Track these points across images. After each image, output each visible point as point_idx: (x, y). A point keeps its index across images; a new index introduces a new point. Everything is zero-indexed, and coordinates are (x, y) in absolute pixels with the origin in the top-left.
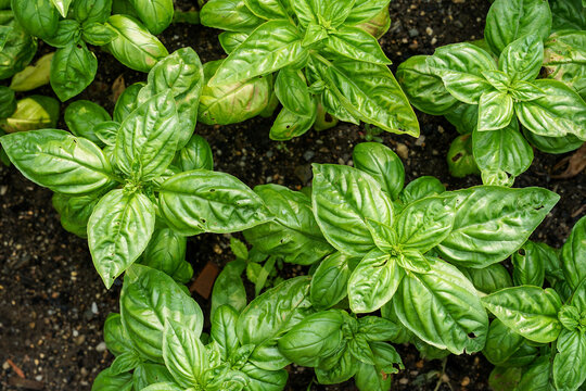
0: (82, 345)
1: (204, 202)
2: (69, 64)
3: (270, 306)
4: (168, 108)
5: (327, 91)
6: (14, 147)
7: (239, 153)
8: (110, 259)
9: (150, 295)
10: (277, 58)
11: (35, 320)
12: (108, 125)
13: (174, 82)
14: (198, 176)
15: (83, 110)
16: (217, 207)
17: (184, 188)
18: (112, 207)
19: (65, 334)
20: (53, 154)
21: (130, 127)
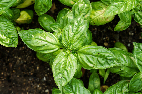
0: (41, 90)
1: (95, 58)
2: (42, 3)
3: (113, 90)
4: (82, 22)
5: (136, 14)
6: (23, 35)
7: (94, 30)
8: (61, 79)
9: (72, 88)
10: (128, 5)
11: (25, 82)
12: (55, 24)
13: (81, 11)
14: (93, 48)
15: (45, 18)
16: (100, 59)
17: (88, 52)
18: (61, 60)
19: (35, 86)
20: (38, 39)
21: (67, 29)
